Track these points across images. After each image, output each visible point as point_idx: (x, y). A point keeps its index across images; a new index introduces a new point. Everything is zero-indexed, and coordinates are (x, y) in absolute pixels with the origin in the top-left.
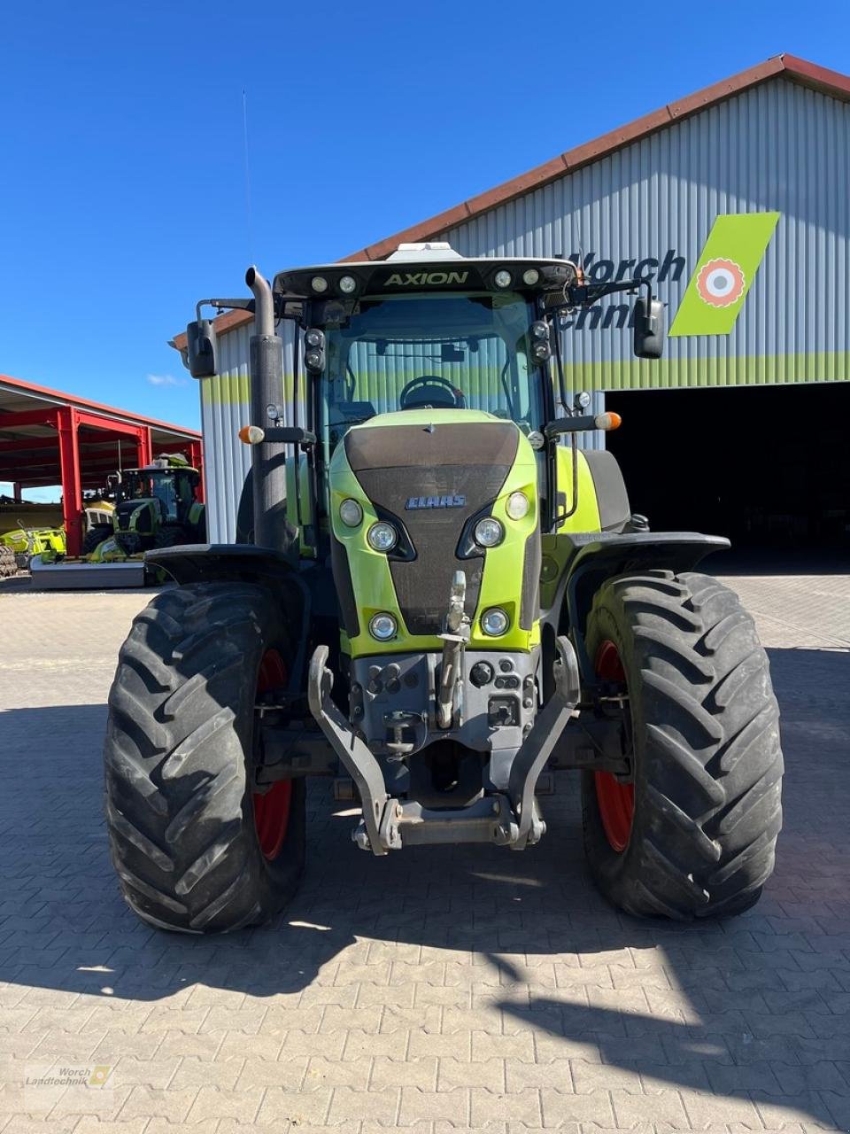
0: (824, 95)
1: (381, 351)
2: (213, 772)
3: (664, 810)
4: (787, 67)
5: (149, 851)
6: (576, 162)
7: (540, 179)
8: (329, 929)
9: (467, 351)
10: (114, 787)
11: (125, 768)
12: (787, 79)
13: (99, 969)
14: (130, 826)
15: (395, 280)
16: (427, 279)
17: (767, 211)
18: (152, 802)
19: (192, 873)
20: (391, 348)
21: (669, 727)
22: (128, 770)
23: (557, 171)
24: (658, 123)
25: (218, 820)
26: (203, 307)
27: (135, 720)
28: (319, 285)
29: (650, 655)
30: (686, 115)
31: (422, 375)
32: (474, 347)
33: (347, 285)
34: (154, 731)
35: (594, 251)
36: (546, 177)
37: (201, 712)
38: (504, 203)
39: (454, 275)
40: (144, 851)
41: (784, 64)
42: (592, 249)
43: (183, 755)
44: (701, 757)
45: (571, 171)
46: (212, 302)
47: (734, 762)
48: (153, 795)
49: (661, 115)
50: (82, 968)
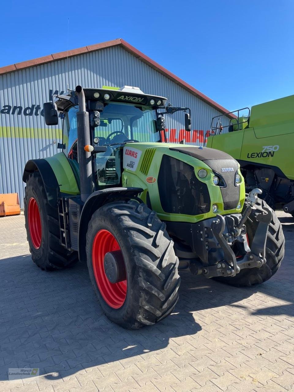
0: (131, 54)
2: (174, 263)
3: (269, 252)
4: (122, 43)
5: (159, 294)
6: (57, 58)
7: (44, 62)
8: (178, 313)
9: (108, 123)
10: (145, 274)
11: (149, 266)
12: (121, 46)
13: (129, 347)
14: (153, 287)
15: (122, 97)
16: (131, 99)
17: (117, 87)
18: (160, 277)
19: (170, 299)
22: (151, 267)
23: (50, 60)
24: (84, 52)
25: (176, 279)
27: (148, 249)
28: (97, 95)
29: (255, 212)
30: (92, 51)
31: (116, 131)
32: (110, 122)
33: (107, 97)
34: (156, 252)
35: (64, 91)
36: (46, 61)
37: (165, 243)
38: (29, 68)
40: (157, 295)
41: (121, 42)
42: (63, 90)
43: (167, 258)
45: (54, 61)
48: (160, 274)
49: (84, 49)
50: (124, 349)
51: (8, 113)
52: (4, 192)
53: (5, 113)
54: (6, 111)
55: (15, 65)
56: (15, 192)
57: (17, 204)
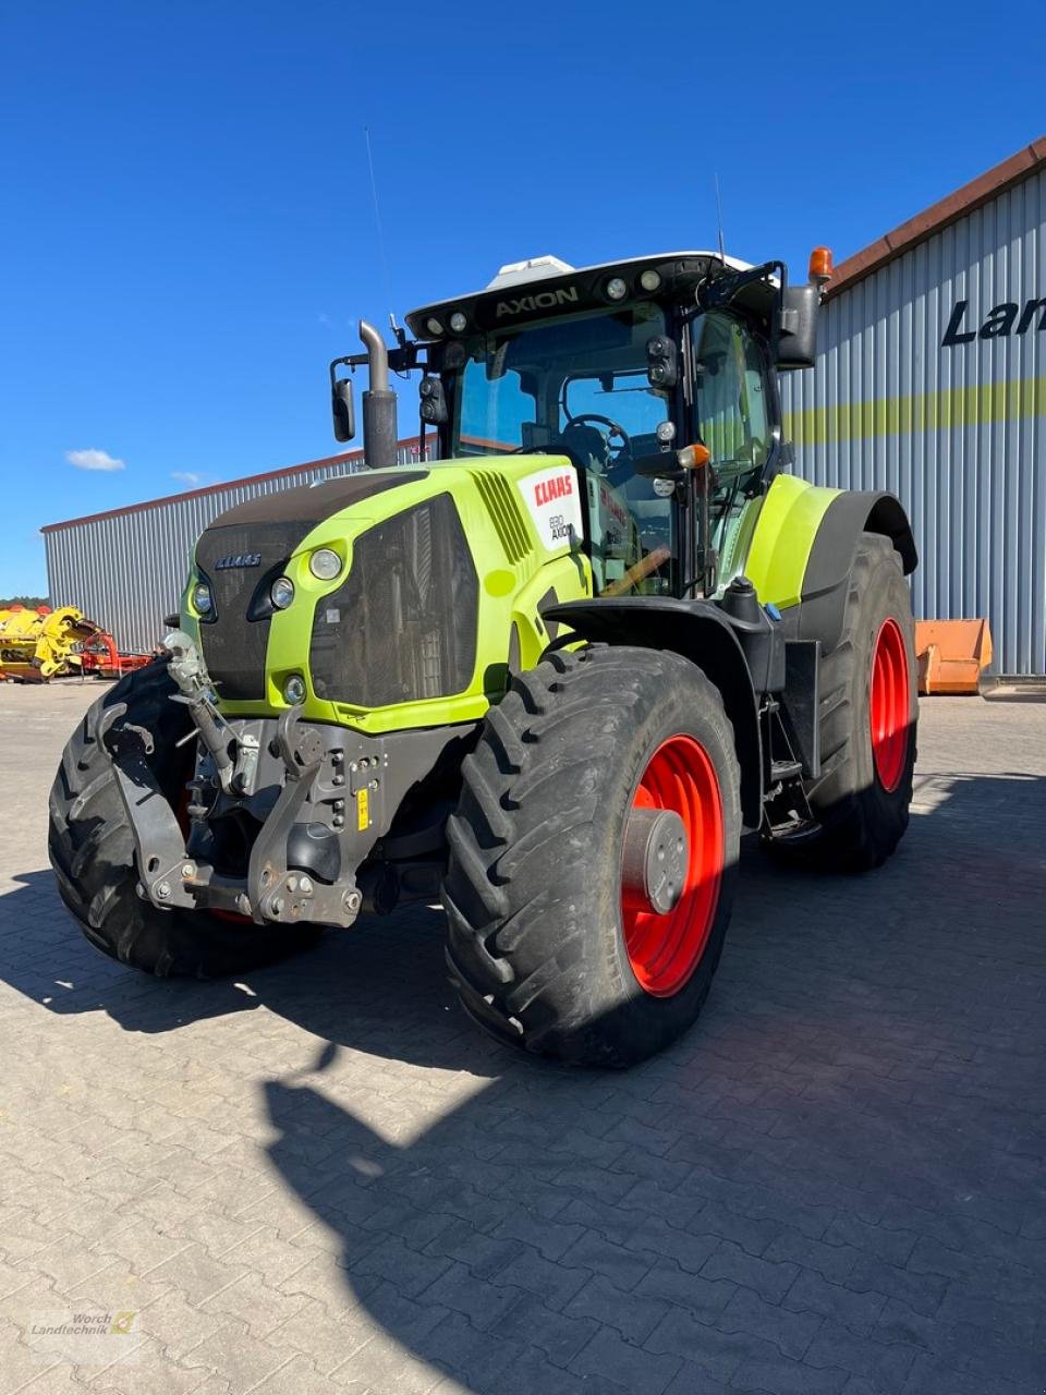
1: (608, 387)
2: (106, 819)
15: (503, 309)
16: (536, 302)
18: (64, 840)
19: (93, 909)
20: (618, 382)
21: (464, 820)
25: (108, 864)
26: (339, 367)
33: (459, 322)
39: (560, 293)
43: (83, 801)
44: (484, 858)
46: (344, 360)
47: (511, 867)
51: (1005, 331)
52: (942, 615)
53: (992, 335)
54: (999, 326)
55: (1030, 147)
56: (978, 616)
57: (974, 657)
